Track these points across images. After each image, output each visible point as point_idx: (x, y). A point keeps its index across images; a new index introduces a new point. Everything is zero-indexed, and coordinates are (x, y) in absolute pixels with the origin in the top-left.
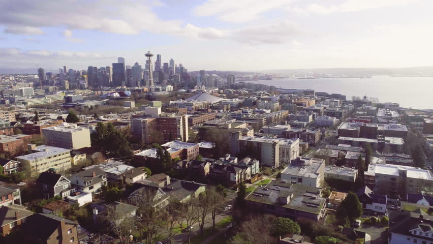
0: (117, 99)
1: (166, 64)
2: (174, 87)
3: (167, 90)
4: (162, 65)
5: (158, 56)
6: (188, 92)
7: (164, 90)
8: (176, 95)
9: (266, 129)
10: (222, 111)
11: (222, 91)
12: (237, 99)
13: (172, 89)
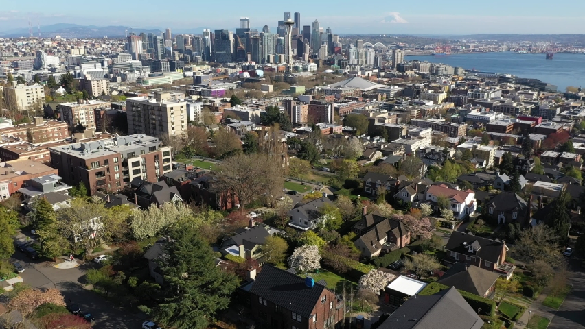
0: (248, 80)
1: (307, 28)
2: (318, 66)
3: (309, 70)
4: (302, 29)
5: (296, 15)
6: (336, 73)
7: (305, 70)
8: (322, 77)
9: (414, 121)
10: (375, 100)
11: (382, 74)
12: (397, 87)
13: (316, 69)
